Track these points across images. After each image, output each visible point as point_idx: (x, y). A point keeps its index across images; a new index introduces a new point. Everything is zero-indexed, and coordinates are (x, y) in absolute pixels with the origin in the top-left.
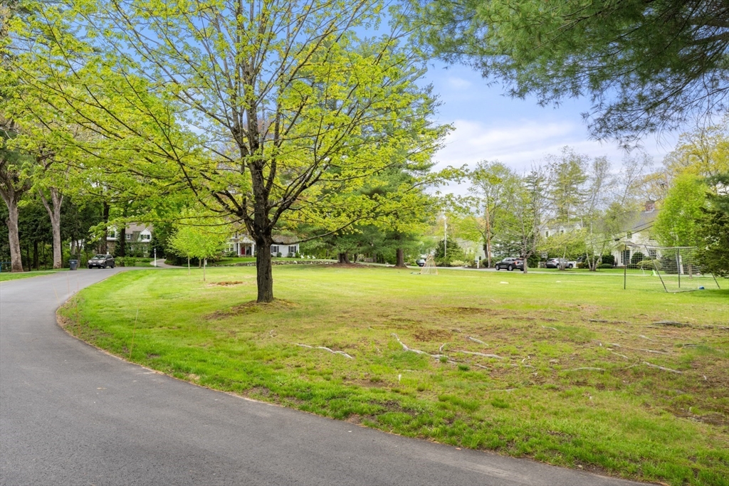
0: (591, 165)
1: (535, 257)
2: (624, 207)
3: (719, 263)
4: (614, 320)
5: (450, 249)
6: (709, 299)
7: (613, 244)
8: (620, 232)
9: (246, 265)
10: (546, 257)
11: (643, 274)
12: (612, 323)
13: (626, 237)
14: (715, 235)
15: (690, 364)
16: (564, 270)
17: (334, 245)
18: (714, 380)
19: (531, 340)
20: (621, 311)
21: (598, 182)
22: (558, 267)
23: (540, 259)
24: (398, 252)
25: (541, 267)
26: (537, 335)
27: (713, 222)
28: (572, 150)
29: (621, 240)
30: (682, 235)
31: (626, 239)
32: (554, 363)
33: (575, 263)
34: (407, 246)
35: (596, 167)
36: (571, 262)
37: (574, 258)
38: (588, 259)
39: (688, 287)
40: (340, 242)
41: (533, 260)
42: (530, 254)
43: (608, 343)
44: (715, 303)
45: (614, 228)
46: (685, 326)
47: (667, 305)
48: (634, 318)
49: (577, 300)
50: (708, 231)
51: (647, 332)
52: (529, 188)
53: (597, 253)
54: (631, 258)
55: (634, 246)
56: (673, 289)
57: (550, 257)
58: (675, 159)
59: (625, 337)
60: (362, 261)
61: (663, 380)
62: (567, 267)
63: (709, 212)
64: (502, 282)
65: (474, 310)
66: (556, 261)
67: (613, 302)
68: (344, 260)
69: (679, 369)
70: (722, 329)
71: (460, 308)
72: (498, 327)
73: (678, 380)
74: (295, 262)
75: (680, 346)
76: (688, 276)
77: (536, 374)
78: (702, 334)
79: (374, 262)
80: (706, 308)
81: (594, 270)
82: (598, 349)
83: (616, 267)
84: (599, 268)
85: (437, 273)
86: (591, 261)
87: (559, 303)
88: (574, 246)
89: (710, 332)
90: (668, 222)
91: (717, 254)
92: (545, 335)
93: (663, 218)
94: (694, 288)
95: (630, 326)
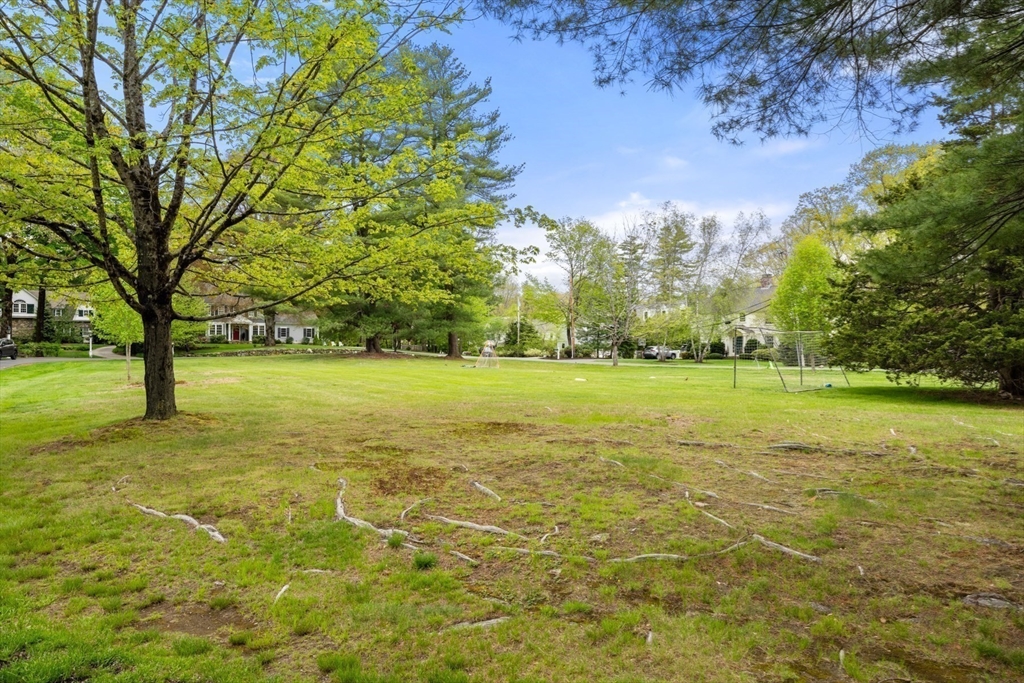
0: (697, 227)
1: (630, 345)
2: (736, 281)
3: (851, 352)
4: (716, 441)
5: (524, 333)
6: (839, 401)
7: (723, 328)
8: (732, 313)
9: (236, 354)
10: (644, 345)
11: (757, 366)
12: (710, 447)
13: (739, 320)
14: (846, 315)
15: (832, 538)
16: (665, 361)
17: (358, 326)
18: (876, 576)
19: (576, 486)
20: (726, 425)
21: (706, 249)
22: (659, 357)
23: (636, 347)
24: (451, 336)
25: (638, 357)
26: (588, 475)
27: (843, 297)
28: (675, 206)
29: (733, 323)
30: (805, 316)
31: (738, 322)
32: (596, 543)
33: (678, 353)
34: (462, 329)
35: (704, 229)
36: (674, 352)
37: (677, 345)
38: (693, 346)
39: (812, 384)
40: (366, 323)
41: (627, 349)
42: (621, 340)
43: (698, 491)
44: (848, 407)
45: (724, 307)
46: (816, 451)
47: (788, 413)
48: (744, 436)
49: (669, 406)
50: (837, 310)
51: (761, 463)
52: (626, 256)
53: (704, 340)
54: (744, 345)
55: (749, 331)
56: (794, 388)
57: (650, 344)
58: (795, 226)
59: (727, 476)
60: (409, 349)
61: (788, 578)
62: (668, 358)
63: (838, 285)
64: (577, 379)
65: (512, 427)
66: (655, 349)
67: (718, 408)
68: (373, 347)
69: (816, 552)
70: (869, 456)
71: (489, 424)
72: (532, 460)
73: (816, 578)
74: (310, 350)
75: (812, 493)
76: (810, 368)
77: (559, 571)
78: (842, 466)
79: (423, 350)
80: (839, 417)
81: (701, 362)
82: (679, 504)
83: (727, 358)
84: (707, 358)
85: (498, 366)
86: (697, 350)
87: (642, 412)
88: (676, 331)
89: (851, 460)
90: (788, 300)
91: (848, 340)
92: (602, 477)
93: (782, 295)
94: (819, 386)
95: (736, 452)
